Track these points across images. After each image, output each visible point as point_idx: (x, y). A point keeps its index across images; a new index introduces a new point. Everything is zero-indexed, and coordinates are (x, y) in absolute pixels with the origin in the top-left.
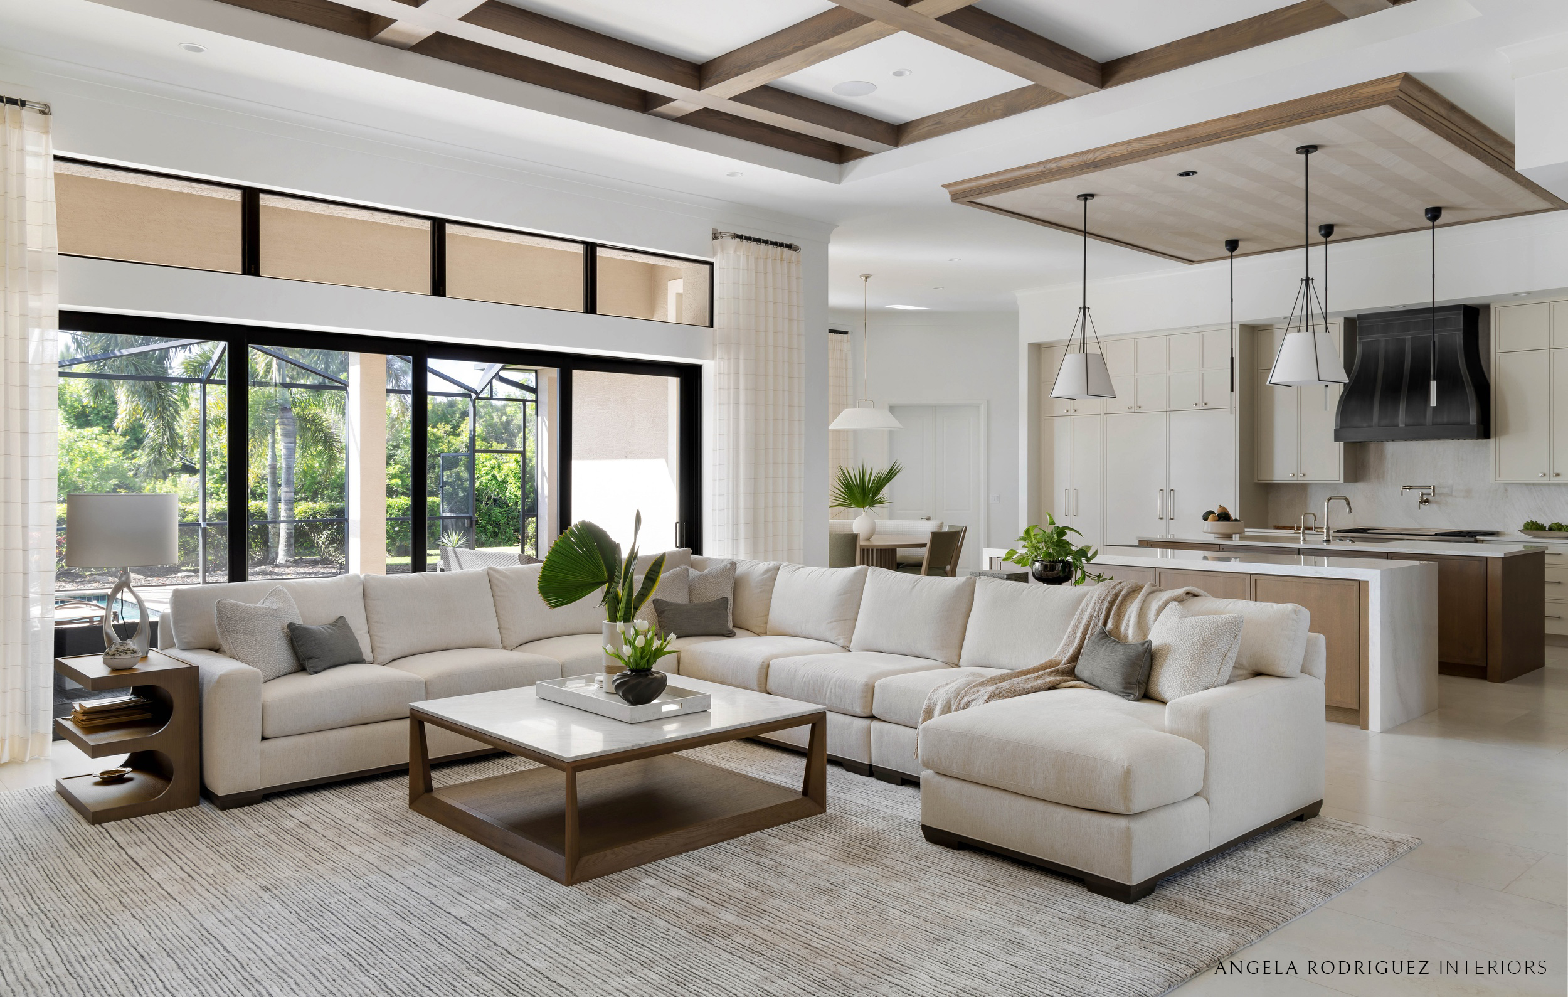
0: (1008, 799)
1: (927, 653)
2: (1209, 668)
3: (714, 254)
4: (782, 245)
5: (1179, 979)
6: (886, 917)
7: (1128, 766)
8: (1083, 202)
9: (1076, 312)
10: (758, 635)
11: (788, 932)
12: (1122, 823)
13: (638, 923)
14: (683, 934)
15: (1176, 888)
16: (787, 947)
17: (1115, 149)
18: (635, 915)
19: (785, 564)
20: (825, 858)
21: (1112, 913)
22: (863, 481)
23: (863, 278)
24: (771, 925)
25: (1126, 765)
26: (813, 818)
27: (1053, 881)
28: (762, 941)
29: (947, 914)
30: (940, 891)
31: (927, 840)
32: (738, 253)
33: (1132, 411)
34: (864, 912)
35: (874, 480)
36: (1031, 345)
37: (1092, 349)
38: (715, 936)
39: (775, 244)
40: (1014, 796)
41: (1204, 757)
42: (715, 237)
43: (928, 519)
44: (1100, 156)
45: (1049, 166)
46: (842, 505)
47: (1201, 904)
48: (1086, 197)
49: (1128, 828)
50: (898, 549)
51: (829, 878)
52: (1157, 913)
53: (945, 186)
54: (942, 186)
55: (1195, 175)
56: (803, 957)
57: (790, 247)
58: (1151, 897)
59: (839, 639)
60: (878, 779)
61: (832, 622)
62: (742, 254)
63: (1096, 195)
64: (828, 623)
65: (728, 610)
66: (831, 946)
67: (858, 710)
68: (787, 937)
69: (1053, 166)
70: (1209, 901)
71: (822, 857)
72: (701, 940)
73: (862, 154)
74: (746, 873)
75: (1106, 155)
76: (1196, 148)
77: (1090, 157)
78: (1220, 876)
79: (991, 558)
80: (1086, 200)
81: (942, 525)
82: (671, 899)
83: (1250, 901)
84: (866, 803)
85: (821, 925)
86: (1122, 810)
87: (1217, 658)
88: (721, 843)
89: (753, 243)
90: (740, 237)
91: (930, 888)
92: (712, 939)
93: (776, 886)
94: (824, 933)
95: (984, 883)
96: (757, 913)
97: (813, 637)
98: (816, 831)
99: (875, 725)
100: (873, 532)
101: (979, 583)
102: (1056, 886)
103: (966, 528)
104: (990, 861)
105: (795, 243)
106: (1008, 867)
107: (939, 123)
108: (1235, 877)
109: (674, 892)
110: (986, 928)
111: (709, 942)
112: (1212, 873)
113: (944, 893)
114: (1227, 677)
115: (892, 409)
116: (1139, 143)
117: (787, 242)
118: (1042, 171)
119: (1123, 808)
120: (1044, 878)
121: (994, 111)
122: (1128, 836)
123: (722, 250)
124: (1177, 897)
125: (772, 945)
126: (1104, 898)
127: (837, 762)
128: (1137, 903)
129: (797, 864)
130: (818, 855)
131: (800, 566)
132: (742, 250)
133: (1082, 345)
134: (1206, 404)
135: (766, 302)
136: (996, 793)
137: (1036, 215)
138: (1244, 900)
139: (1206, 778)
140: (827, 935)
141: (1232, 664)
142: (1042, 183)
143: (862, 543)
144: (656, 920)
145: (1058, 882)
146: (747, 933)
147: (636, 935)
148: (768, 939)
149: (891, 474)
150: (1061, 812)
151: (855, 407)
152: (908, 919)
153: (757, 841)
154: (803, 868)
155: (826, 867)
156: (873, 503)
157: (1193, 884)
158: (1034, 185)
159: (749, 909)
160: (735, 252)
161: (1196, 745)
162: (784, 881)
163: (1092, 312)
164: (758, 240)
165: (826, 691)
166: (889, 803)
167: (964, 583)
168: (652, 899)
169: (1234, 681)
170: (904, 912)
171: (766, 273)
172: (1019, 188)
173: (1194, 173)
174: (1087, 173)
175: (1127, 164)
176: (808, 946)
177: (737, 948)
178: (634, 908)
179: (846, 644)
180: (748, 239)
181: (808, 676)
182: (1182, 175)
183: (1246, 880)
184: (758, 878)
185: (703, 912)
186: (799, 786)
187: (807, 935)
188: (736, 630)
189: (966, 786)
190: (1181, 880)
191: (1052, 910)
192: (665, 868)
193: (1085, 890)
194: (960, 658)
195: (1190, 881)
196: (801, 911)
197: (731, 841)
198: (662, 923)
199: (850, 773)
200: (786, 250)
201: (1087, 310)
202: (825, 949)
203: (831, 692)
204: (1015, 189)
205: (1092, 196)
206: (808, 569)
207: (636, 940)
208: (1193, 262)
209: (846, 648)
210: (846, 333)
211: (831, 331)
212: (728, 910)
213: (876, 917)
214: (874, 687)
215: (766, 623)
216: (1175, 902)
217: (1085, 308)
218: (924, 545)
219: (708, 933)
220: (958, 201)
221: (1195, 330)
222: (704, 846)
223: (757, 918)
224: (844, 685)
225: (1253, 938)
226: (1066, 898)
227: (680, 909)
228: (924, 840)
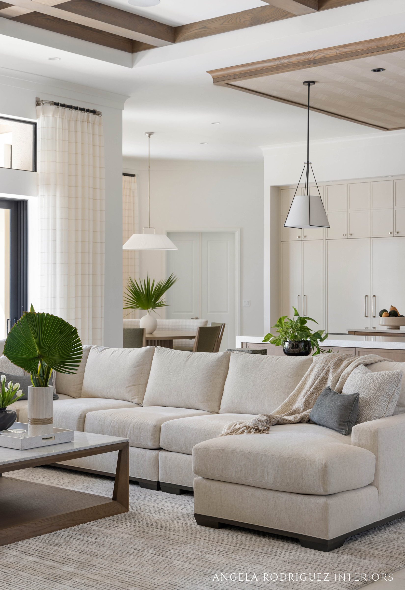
0: (251, 490)
1: (196, 406)
2: (381, 406)
3: (37, 117)
4: (88, 111)
5: (353, 587)
6: (172, 565)
7: (325, 463)
8: (307, 86)
9: (302, 166)
10: (74, 398)
11: (109, 575)
12: (322, 500)
13: (9, 575)
14: (40, 579)
15: (357, 543)
16: (109, 582)
17: (329, 52)
18: (6, 571)
19: (94, 346)
20: (131, 536)
21: (316, 557)
22: (147, 289)
23: (147, 135)
24: (98, 572)
25: (324, 462)
26: (121, 515)
27: (280, 542)
28: (92, 580)
29: (212, 562)
30: (207, 550)
31: (198, 524)
32: (56, 116)
33: (346, 237)
34: (158, 563)
35: (156, 289)
36: (273, 188)
37: (313, 192)
38: (61, 579)
39: (83, 110)
40: (254, 489)
41: (375, 460)
42: (38, 104)
43: (197, 318)
44: (318, 56)
45: (282, 61)
46: (131, 307)
47: (372, 550)
48: (309, 83)
49: (326, 503)
50: (173, 340)
51: (134, 547)
52: (344, 556)
53: (209, 72)
54: (207, 72)
55: (384, 71)
56: (120, 587)
57: (94, 112)
58: (341, 548)
59: (134, 399)
60: (163, 491)
61: (129, 386)
62: (58, 117)
63: (316, 82)
64: (127, 387)
65: (53, 380)
66: (137, 581)
67: (150, 444)
68: (109, 578)
69: (286, 61)
70: (376, 549)
71: (128, 536)
72: (53, 582)
73: (149, 47)
74: (78, 546)
75: (322, 55)
76: (383, 53)
77: (311, 56)
78: (386, 536)
79: (242, 343)
80: (309, 85)
81: (207, 322)
82: (30, 562)
83: (401, 548)
84: (156, 505)
85: (131, 571)
86: (322, 492)
87: (386, 399)
88: (59, 531)
89: (67, 109)
90: (57, 104)
91: (201, 549)
92: (59, 580)
93: (99, 552)
94: (132, 575)
95: (235, 545)
96: (87, 566)
97: (116, 398)
98: (123, 522)
99: (162, 454)
100: (154, 328)
101: (233, 356)
102: (281, 545)
103: (225, 324)
104: (240, 533)
105: (98, 109)
106: (251, 536)
107: (205, 27)
108: (394, 536)
109: (30, 558)
110: (236, 568)
111: (58, 582)
112: (380, 535)
113: (210, 551)
114: (392, 411)
115: (169, 234)
116: (345, 48)
117: (91, 108)
118: (278, 65)
119: (322, 490)
120: (274, 541)
121: (244, 22)
122: (326, 508)
123: (43, 114)
124: (357, 547)
125: (100, 582)
126: (311, 550)
127: (135, 482)
128: (332, 551)
129: (112, 540)
130: (126, 535)
131: (105, 347)
132: (59, 114)
133: (306, 188)
134: (398, 233)
135: (76, 154)
136: (243, 488)
137: (275, 94)
138: (398, 548)
139: (376, 473)
140: (135, 575)
141: (395, 403)
142: (278, 73)
143: (147, 336)
144: (20, 573)
145: (283, 543)
146: (82, 577)
147: (9, 581)
148: (96, 579)
149: (169, 284)
150: (284, 497)
151: (140, 232)
152: (186, 565)
153: (83, 529)
154: (116, 542)
155: (132, 541)
156: (155, 306)
157: (368, 541)
158: (272, 74)
159: (82, 565)
160: (53, 116)
161: (369, 452)
162: (104, 549)
163: (314, 166)
164: (70, 107)
165: (127, 432)
166: (172, 505)
167: (222, 356)
168: (16, 562)
169: (395, 415)
170: (184, 562)
171: (76, 132)
172: (262, 76)
173: (383, 69)
174: (309, 67)
175: (336, 62)
176: (122, 581)
177: (76, 584)
178: (5, 568)
179: (140, 402)
180: (63, 106)
181: (114, 422)
182: (375, 70)
183: (401, 538)
184: (86, 549)
185: (51, 567)
186: (110, 495)
187: (121, 576)
188: (59, 395)
189: (223, 485)
190: (361, 539)
191: (279, 557)
192: (22, 546)
193: (300, 546)
194: (220, 408)
195: (366, 539)
196: (117, 564)
197: (65, 529)
198: (25, 574)
199: (144, 489)
200: (91, 114)
201: (310, 165)
202: (134, 582)
203: (130, 433)
204: (259, 76)
205: (314, 82)
206: (111, 350)
207: (9, 583)
208: (387, 129)
209: (139, 405)
210: (133, 176)
211: (124, 174)
212: (68, 565)
213: (166, 565)
214: (161, 427)
215: (81, 389)
216: (355, 550)
217: (308, 163)
218: (194, 337)
219: (57, 578)
220: (218, 83)
221: (390, 178)
222: (47, 533)
223: (88, 569)
224: (140, 427)
225: (401, 566)
226: (287, 551)
227: (36, 567)
228: (196, 524)
